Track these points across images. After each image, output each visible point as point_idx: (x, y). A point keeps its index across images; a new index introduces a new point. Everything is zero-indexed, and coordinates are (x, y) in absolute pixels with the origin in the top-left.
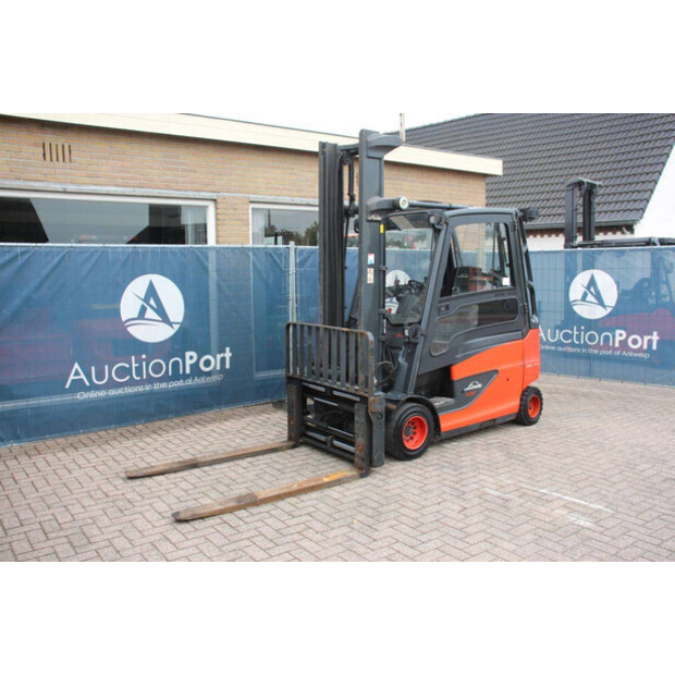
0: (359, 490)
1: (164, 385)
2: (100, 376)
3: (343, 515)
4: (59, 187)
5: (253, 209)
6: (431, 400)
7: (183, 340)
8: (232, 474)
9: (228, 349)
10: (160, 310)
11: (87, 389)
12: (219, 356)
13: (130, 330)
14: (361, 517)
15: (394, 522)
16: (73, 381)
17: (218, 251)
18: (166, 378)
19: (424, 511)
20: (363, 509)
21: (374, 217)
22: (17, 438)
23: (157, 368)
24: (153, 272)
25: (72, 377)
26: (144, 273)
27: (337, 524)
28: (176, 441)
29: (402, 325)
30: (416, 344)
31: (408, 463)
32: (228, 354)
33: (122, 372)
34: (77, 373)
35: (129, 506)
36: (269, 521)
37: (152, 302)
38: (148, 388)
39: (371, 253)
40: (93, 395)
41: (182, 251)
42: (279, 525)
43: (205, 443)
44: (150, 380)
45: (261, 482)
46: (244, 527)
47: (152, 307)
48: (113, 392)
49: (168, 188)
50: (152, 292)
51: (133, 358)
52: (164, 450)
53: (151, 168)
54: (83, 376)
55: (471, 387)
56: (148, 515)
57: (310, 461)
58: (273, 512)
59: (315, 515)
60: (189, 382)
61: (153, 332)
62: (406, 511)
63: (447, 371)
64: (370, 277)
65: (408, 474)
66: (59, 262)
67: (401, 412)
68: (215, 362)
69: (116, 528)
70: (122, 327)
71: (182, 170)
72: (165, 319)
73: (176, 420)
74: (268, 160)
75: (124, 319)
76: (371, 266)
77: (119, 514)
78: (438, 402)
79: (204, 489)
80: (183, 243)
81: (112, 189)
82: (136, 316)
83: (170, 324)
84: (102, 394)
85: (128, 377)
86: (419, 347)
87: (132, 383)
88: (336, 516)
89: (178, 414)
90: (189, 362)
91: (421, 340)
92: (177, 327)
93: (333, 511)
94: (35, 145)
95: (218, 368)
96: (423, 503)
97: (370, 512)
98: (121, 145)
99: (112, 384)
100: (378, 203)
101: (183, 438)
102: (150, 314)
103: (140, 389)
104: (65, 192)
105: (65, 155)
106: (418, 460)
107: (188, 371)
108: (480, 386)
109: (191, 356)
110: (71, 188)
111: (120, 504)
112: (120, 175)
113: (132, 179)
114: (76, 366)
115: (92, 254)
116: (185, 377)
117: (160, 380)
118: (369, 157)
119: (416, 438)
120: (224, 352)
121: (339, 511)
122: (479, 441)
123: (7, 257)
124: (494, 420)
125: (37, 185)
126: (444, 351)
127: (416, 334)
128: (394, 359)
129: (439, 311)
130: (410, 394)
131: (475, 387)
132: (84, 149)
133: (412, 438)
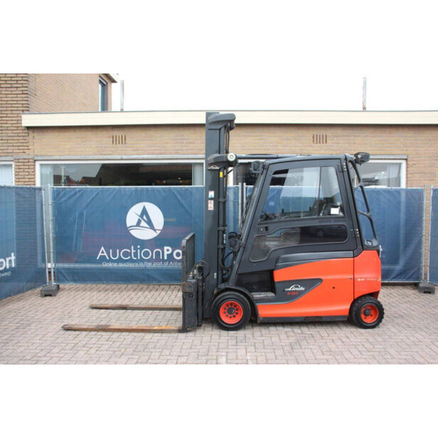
4: (119, 157)
10: (149, 222)
11: (108, 261)
13: (131, 231)
16: (101, 256)
18: (150, 260)
22: (75, 281)
25: (100, 254)
33: (126, 254)
34: (103, 252)
37: (145, 217)
39: (211, 190)
40: (110, 265)
44: (142, 260)
47: (144, 220)
48: (121, 265)
49: (177, 153)
50: (144, 212)
51: (132, 247)
53: (167, 143)
54: (105, 254)
61: (144, 234)
64: (211, 206)
66: (96, 196)
71: (186, 143)
75: (128, 226)
76: (211, 199)
81: (146, 156)
82: (135, 224)
83: (155, 230)
85: (129, 257)
87: (131, 261)
90: (166, 253)
92: (159, 232)
94: (109, 137)
98: (152, 133)
102: (143, 224)
104: (122, 159)
105: (123, 141)
107: (166, 258)
108: (302, 289)
110: (125, 157)
112: (150, 148)
113: (156, 150)
114: (103, 248)
115: (113, 191)
117: (148, 261)
123: (72, 193)
124: (320, 317)
125: (109, 157)
131: (297, 289)
132: (132, 136)
133: (234, 316)
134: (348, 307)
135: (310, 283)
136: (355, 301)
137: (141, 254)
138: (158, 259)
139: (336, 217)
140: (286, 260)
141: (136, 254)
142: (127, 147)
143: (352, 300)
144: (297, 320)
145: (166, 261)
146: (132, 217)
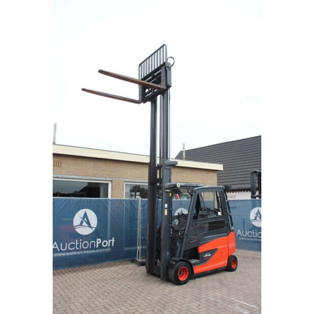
0: (159, 297)
1: (88, 252)
2: (64, 247)
3: (151, 306)
5: (126, 185)
6: (190, 261)
7: (96, 234)
8: (110, 289)
9: (113, 238)
10: (88, 223)
12: (109, 241)
13: (76, 230)
14: (158, 307)
15: (170, 310)
17: (111, 200)
19: (183, 306)
20: (159, 304)
21: (167, 190)
23: (86, 245)
24: (87, 208)
26: (83, 208)
27: (148, 310)
28: (91, 275)
29: (178, 231)
30: (183, 239)
31: (180, 286)
32: (113, 240)
33: (72, 246)
35: (69, 300)
36: (122, 308)
37: (85, 219)
38: (81, 252)
41: (98, 200)
42: (126, 309)
43: (102, 276)
44: (82, 249)
45: (121, 292)
46: (113, 310)
48: (68, 254)
49: (94, 176)
50: (85, 216)
52: (86, 278)
54: (57, 247)
55: (206, 255)
56: (76, 304)
57: (142, 284)
58: (124, 304)
59: (141, 306)
60: (97, 251)
62: (176, 305)
63: (196, 249)
65: (180, 291)
67: (177, 265)
68: (108, 243)
69: (63, 309)
70: (73, 228)
72: (90, 226)
73: (92, 266)
74: (132, 166)
75: (74, 225)
77: (65, 303)
78: (193, 261)
79: (99, 294)
80: (99, 197)
82: (79, 224)
83: (91, 228)
84: (64, 254)
86: (184, 240)
88: (148, 307)
89: (92, 263)
90: (98, 243)
91: (185, 237)
92: (94, 229)
93: (147, 304)
95: (109, 245)
96: (183, 302)
97: (162, 305)
99: (68, 251)
100: (169, 185)
101: (93, 273)
102: (84, 224)
103: (79, 253)
106: (184, 285)
107: (97, 247)
108: (210, 255)
109: (99, 241)
110: (60, 176)
111: (66, 299)
116: (96, 249)
117: (86, 250)
118: (165, 169)
119: (184, 276)
120: (111, 239)
121: (150, 305)
122: (210, 277)
124: (217, 269)
126: (195, 241)
127: (183, 234)
128: (176, 244)
129: (193, 226)
130: (181, 258)
134: (226, 262)
135: (212, 251)
136: (229, 257)
137: (82, 246)
138: (93, 248)
139: (220, 217)
140: (204, 240)
141: (78, 246)
142: (62, 169)
143: (227, 258)
144: (208, 273)
145: (97, 248)
146: (77, 219)
